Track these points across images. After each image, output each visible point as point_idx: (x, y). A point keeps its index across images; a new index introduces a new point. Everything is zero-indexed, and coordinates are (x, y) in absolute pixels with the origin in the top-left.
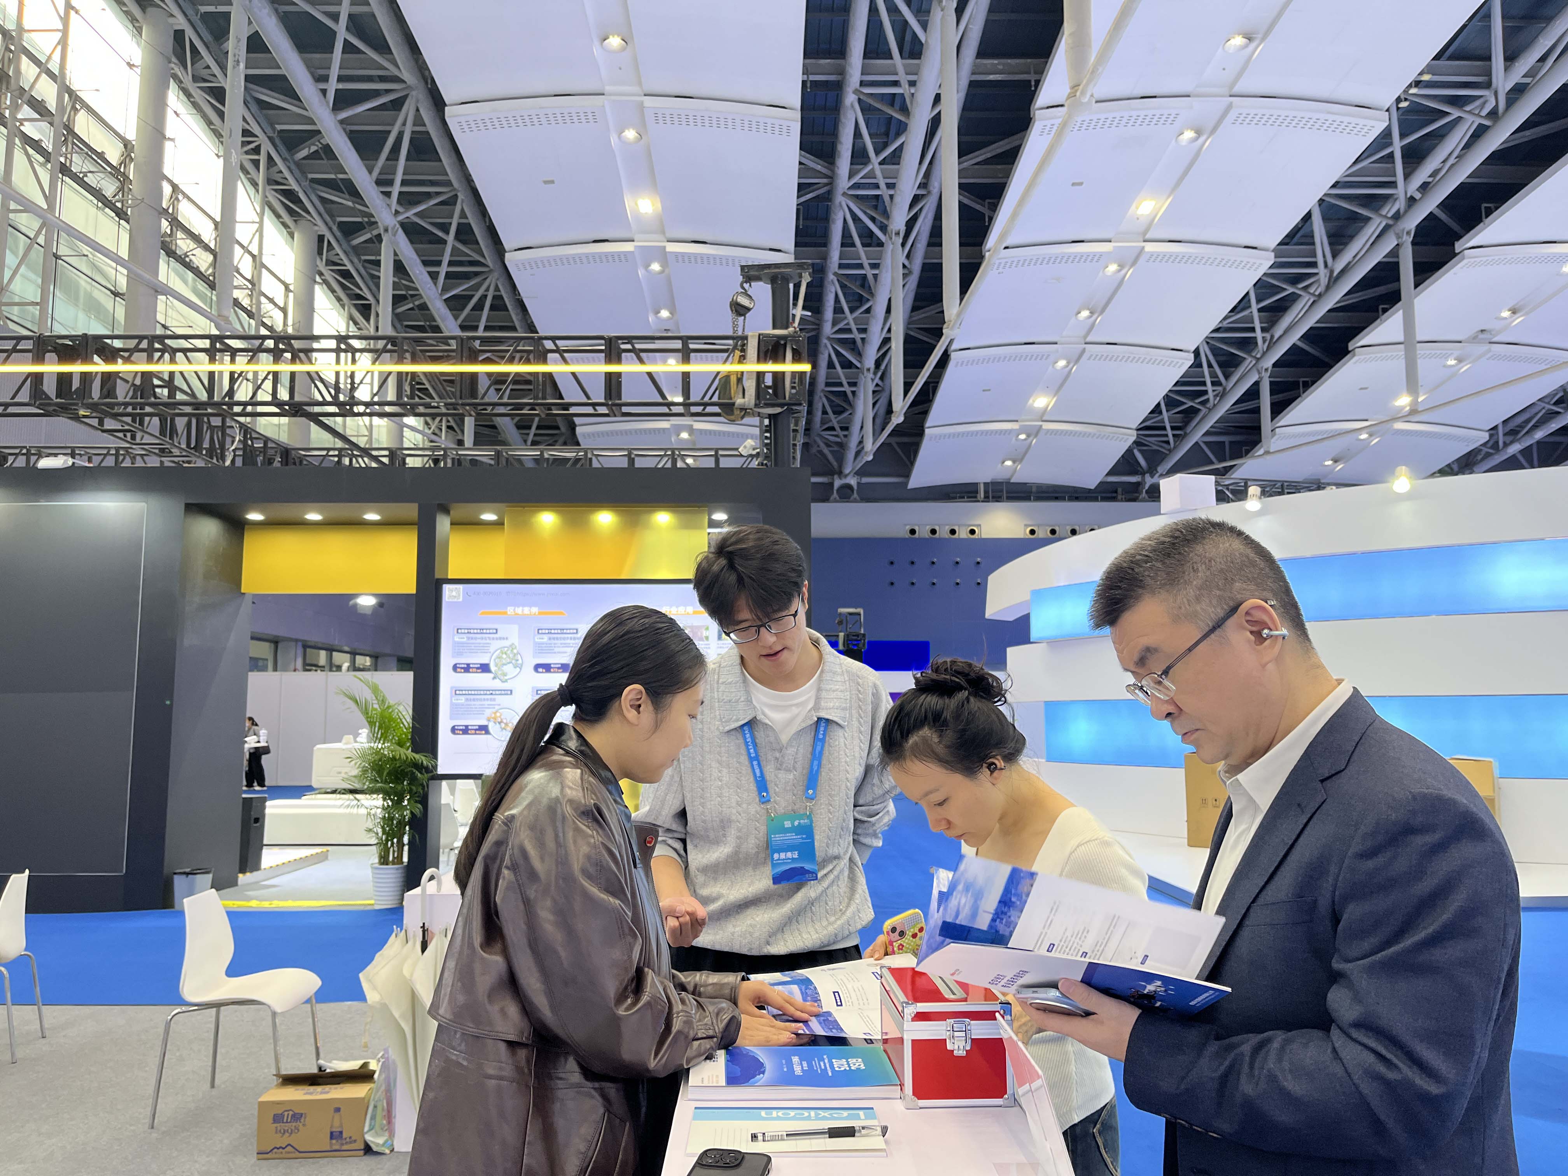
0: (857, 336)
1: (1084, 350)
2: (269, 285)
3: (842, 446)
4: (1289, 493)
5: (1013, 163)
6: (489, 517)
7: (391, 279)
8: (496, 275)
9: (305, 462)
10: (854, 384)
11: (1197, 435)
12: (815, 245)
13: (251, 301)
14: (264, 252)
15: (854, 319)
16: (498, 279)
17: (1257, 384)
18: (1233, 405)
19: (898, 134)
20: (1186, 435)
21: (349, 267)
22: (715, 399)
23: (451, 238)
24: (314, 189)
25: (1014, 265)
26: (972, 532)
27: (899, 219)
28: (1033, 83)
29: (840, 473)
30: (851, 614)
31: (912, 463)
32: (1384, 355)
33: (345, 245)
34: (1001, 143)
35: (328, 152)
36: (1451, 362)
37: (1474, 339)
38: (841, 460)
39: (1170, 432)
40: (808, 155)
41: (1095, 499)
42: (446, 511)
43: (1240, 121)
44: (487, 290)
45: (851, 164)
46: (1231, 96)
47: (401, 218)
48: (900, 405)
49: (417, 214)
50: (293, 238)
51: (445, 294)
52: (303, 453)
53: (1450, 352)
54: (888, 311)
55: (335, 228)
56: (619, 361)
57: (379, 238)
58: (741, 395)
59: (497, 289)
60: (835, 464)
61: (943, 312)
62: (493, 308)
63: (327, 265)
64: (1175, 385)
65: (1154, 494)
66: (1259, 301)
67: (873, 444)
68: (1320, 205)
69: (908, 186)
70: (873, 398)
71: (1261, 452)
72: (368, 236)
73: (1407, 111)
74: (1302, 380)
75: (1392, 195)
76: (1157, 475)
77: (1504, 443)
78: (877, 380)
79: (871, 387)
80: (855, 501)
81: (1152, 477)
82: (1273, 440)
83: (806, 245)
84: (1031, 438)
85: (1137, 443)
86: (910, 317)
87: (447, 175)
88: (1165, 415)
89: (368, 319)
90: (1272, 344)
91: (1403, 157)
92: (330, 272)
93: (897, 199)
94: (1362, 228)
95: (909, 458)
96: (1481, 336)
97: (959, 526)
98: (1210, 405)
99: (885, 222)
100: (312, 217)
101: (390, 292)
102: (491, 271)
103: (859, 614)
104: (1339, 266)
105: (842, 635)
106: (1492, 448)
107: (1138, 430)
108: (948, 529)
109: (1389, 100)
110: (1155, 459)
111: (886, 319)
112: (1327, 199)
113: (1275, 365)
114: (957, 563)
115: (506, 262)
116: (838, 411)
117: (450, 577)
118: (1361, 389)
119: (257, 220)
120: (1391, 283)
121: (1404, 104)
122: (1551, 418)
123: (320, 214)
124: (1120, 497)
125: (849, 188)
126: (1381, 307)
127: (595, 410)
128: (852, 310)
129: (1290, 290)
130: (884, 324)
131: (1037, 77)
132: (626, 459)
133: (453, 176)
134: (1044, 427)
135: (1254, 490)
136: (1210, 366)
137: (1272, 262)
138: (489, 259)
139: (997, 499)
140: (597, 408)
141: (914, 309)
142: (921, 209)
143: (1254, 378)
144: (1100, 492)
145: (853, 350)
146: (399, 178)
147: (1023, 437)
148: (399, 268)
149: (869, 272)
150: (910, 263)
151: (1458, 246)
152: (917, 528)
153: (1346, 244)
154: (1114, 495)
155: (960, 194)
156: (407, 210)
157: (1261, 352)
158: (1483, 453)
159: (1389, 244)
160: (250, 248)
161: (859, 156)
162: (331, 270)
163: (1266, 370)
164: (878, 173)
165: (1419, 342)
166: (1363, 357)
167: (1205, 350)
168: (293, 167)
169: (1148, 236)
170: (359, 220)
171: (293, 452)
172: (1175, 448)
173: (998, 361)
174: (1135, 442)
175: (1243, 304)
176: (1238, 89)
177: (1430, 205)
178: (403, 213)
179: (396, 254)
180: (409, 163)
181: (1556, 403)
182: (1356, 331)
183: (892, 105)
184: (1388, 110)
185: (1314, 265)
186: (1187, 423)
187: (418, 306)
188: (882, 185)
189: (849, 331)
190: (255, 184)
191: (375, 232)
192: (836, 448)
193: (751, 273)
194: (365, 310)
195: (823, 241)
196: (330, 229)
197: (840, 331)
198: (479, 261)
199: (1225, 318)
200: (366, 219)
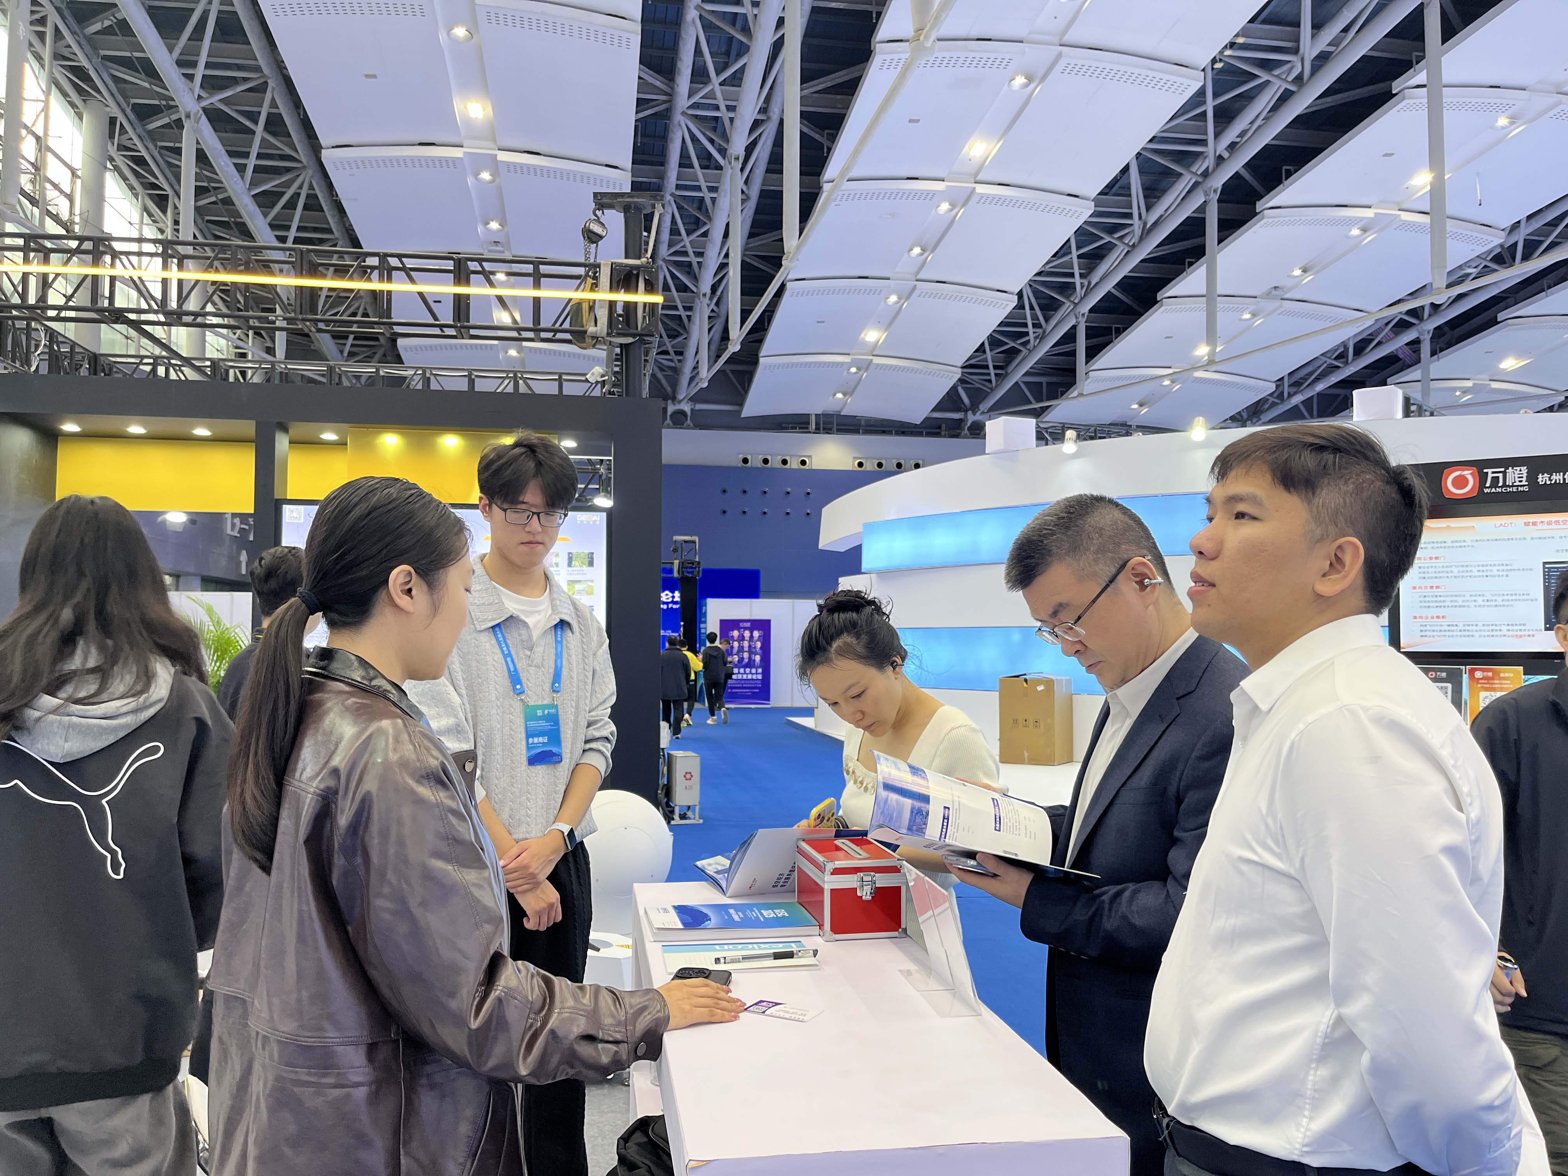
0: (694, 260)
1: (915, 287)
2: (55, 171)
3: (676, 371)
4: (1100, 438)
5: (853, 95)
6: (329, 436)
7: (193, 169)
8: (310, 172)
9: (115, 370)
10: (690, 309)
11: (1017, 374)
12: (652, 163)
13: (34, 187)
14: (50, 133)
15: (690, 242)
16: (312, 177)
17: (1074, 327)
18: (1053, 347)
19: (739, 55)
20: (1007, 374)
21: (144, 153)
22: (566, 325)
23: (260, 129)
24: (107, 68)
25: (851, 198)
26: (803, 463)
27: (738, 144)
28: (874, 16)
29: (674, 399)
30: (686, 542)
31: (746, 391)
32: (1188, 306)
33: (140, 130)
34: (841, 73)
35: (124, 27)
36: (1247, 316)
37: (1268, 295)
38: (674, 384)
39: (992, 371)
40: (647, 70)
41: (920, 434)
42: (285, 429)
43: (1068, 70)
44: (301, 187)
45: (691, 82)
46: (1061, 45)
47: (204, 104)
48: (737, 334)
49: (224, 101)
50: (81, 119)
51: (253, 189)
52: (113, 359)
53: (1245, 306)
54: (726, 235)
55: (128, 111)
56: (467, 283)
57: (179, 124)
58: (593, 323)
59: (311, 187)
60: (669, 389)
61: (781, 240)
62: (306, 207)
63: (118, 150)
64: (999, 325)
65: (978, 431)
66: (1078, 248)
67: (708, 371)
68: (1137, 158)
69: (748, 111)
70: (709, 323)
71: (1075, 394)
72: (166, 120)
73: (1220, 71)
74: (1114, 326)
75: (1202, 153)
76: (979, 412)
77: (1289, 393)
78: (713, 306)
79: (707, 313)
80: (688, 428)
81: (974, 415)
82: (1087, 383)
83: (643, 163)
84: (861, 373)
85: (961, 381)
86: (747, 244)
87: (256, 60)
88: (989, 354)
89: (164, 212)
90: (1089, 290)
91: (1215, 116)
92: (122, 158)
93: (737, 123)
94: (1173, 183)
95: (743, 388)
96: (1274, 292)
97: (791, 456)
98: (1031, 346)
99: (725, 145)
100: (103, 96)
101: (193, 184)
102: (304, 167)
103: (694, 542)
104: (1152, 219)
105: (676, 562)
106: (1277, 398)
107: (963, 368)
108: (780, 458)
109: (1205, 61)
110: (978, 396)
111: (723, 244)
112: (1144, 153)
113: (1091, 311)
114: (788, 493)
115: (323, 159)
116: (673, 335)
117: (288, 498)
118: (1167, 338)
119: (43, 98)
120: (1196, 237)
121: (1219, 65)
122: (1331, 372)
123: (112, 95)
124: (943, 433)
125: (688, 108)
126: (1187, 260)
127: (442, 331)
128: (689, 233)
129: (1107, 239)
130: (721, 249)
131: (878, 9)
132: (467, 379)
133: (262, 61)
134: (874, 362)
135: (1070, 434)
136: (1032, 308)
137: (1092, 211)
138: (303, 154)
139: (828, 430)
140: (444, 329)
141: (751, 235)
142: (760, 135)
143: (1073, 322)
144: (925, 428)
145: (689, 273)
146: (203, 59)
147: (853, 370)
148: (202, 157)
149: (707, 196)
150: (748, 188)
151: (1259, 206)
152: (749, 457)
153: (1159, 198)
154: (938, 430)
155: (801, 123)
156: (211, 95)
157: (1079, 297)
158: (1270, 402)
159: (1197, 201)
160: (34, 129)
161: (699, 75)
162: (124, 156)
163: (1083, 315)
164: (719, 94)
165: (1219, 296)
166: (1169, 307)
167: (1028, 293)
168: (83, 42)
169: (979, 178)
170: (156, 102)
171: (102, 358)
172: (996, 387)
173: (833, 293)
174: (959, 380)
175: (1064, 251)
176: (1068, 38)
177: (1236, 165)
178: (207, 98)
179: (198, 143)
180: (213, 44)
181: (1336, 359)
182: (1164, 282)
183: (733, 24)
184: (1203, 70)
185: (1129, 216)
186: (1008, 362)
187: (221, 200)
188: (723, 108)
189: (685, 254)
190: (39, 58)
191: (174, 117)
192: (670, 373)
193: (603, 201)
194: (161, 201)
195: (660, 160)
196: (123, 111)
197: (676, 253)
198: (292, 156)
199: (1048, 263)
200: (164, 103)
